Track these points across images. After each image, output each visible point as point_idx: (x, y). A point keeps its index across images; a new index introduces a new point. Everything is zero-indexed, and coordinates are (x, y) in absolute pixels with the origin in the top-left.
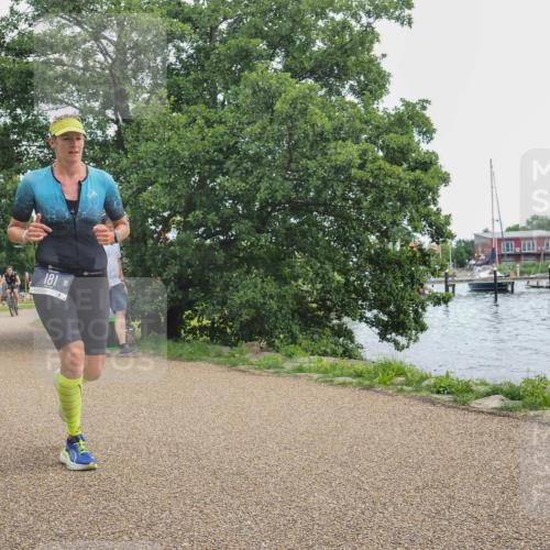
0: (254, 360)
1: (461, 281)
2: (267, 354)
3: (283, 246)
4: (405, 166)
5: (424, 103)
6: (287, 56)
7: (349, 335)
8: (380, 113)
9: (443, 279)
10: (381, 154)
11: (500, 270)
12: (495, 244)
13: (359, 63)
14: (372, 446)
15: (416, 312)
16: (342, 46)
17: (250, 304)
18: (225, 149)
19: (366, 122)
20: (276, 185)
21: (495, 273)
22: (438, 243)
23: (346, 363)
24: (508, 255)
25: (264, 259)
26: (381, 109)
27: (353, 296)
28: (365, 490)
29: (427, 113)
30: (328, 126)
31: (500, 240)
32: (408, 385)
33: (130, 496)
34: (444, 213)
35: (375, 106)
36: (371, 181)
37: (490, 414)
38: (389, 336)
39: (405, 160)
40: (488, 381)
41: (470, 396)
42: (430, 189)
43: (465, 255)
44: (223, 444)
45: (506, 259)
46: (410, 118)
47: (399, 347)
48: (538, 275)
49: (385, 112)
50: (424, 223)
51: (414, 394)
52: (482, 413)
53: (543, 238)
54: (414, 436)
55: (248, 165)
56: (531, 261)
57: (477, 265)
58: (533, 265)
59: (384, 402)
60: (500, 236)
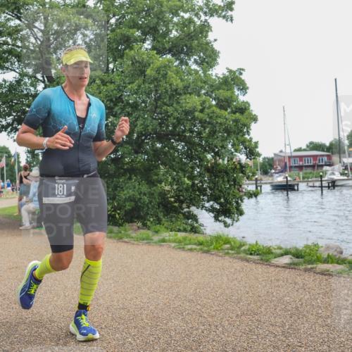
0: (134, 235)
1: (266, 183)
2: (142, 231)
3: (152, 161)
4: (229, 110)
5: (241, 71)
6: (154, 40)
7: (195, 218)
8: (214, 77)
9: (254, 182)
10: (214, 103)
11: (290, 176)
12: (287, 160)
13: (200, 45)
14: (209, 289)
16: (189, 34)
17: (131, 199)
18: (114, 99)
19: (205, 82)
20: (148, 122)
21: (287, 178)
22: (251, 159)
23: (193, 236)
24: (296, 167)
25: (140, 170)
26: (214, 74)
27: (197, 193)
28: (204, 317)
29: (243, 77)
30: (181, 85)
31: (290, 157)
32: (232, 249)
33: (53, 324)
34: (254, 140)
35: (210, 72)
36: (208, 120)
37: (284, 267)
39: (229, 107)
40: (282, 246)
41: (271, 256)
42: (245, 125)
43: (268, 167)
44: (113, 290)
45: (294, 169)
46: (232, 80)
47: (226, 225)
48: (314, 179)
49: (216, 76)
50: (242, 147)
51: (236, 255)
52: (279, 266)
53: (317, 156)
54: (236, 282)
55: (129, 110)
56: (309, 170)
57: (276, 173)
58: (311, 173)
59: (217, 261)
60: (290, 155)
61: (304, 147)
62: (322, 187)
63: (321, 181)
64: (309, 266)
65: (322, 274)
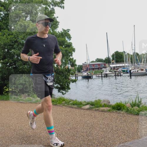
1: (79, 76)
4: (64, 47)
5: (68, 30)
9: (75, 75)
11: (89, 73)
12: (88, 66)
14: (57, 120)
15: (68, 84)
18: (14, 42)
19: (53, 34)
21: (88, 73)
22: (72, 67)
24: (91, 69)
25: (26, 72)
29: (69, 33)
31: (89, 65)
32: (66, 103)
34: (74, 59)
35: (55, 31)
37: (87, 109)
38: (60, 91)
39: (64, 45)
40: (86, 101)
41: (82, 105)
42: (70, 52)
43: (80, 69)
45: (91, 70)
46: (65, 34)
47: (63, 94)
48: (99, 74)
49: (58, 32)
50: (69, 62)
51: (67, 106)
52: (85, 109)
53: (100, 64)
54: (67, 116)
55: (21, 46)
56: (97, 70)
57: (83, 71)
58: (97, 71)
59: (60, 108)
60: (89, 64)
61: (95, 60)
62: (102, 77)
63: (102, 74)
64: (97, 109)
65: (102, 112)
